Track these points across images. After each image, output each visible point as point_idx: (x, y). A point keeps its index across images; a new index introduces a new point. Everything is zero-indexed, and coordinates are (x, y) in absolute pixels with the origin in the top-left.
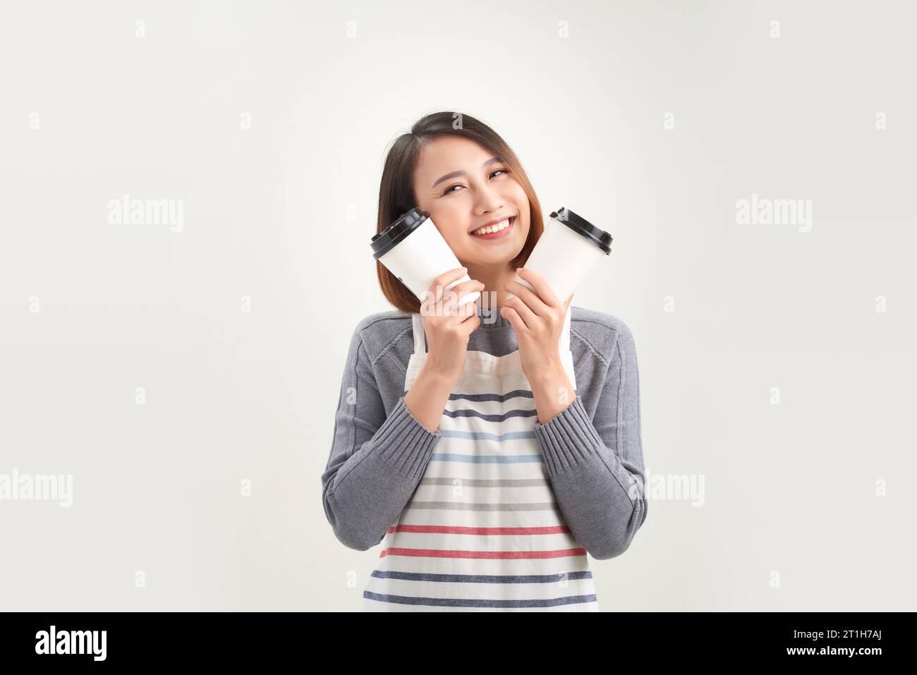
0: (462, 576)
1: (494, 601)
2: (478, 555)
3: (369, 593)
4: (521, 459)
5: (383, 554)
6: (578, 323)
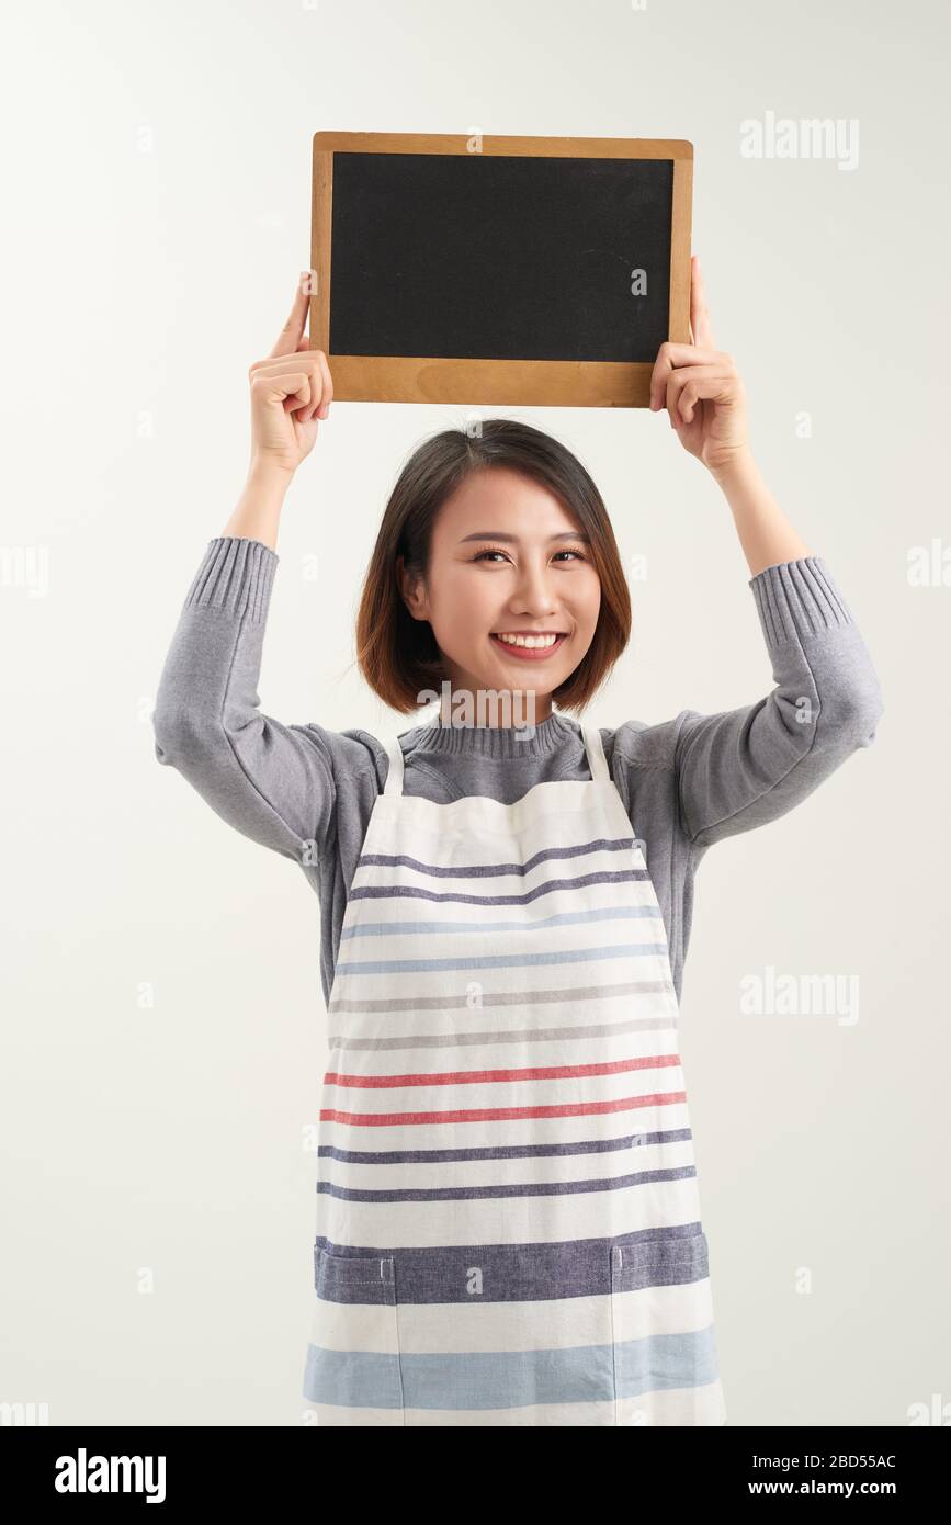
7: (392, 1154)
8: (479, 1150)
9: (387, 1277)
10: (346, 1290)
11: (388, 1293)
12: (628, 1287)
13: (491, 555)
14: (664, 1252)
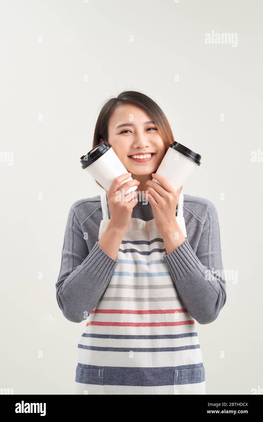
0: (130, 336)
1: (147, 349)
2: (138, 325)
3: (81, 345)
4: (160, 274)
5: (88, 325)
6: (187, 203)
9: (101, 376)
10: (87, 379)
11: (101, 381)
12: (180, 384)
13: (126, 131)
14: (193, 373)
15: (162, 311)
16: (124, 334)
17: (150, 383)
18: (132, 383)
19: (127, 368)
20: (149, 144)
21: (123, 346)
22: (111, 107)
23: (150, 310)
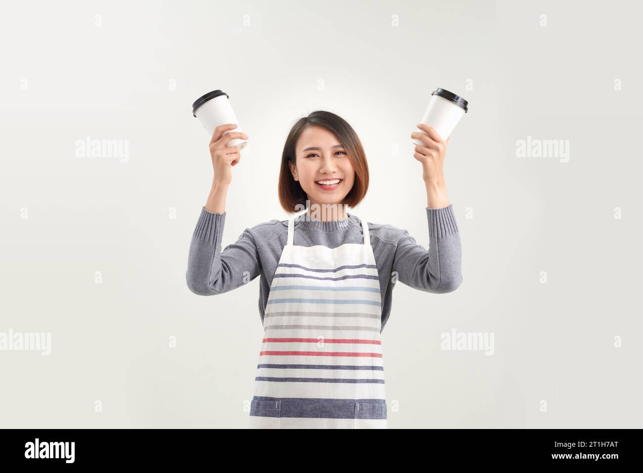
0: (310, 365)
7: (283, 365)
8: (313, 365)
9: (278, 408)
10: (264, 412)
11: (278, 413)
12: (361, 418)
13: (313, 155)
14: (374, 407)
15: (345, 340)
16: (304, 364)
17: (330, 415)
18: (311, 415)
19: (306, 399)
20: (336, 170)
21: (303, 376)
22: (299, 129)
23: (333, 339)
